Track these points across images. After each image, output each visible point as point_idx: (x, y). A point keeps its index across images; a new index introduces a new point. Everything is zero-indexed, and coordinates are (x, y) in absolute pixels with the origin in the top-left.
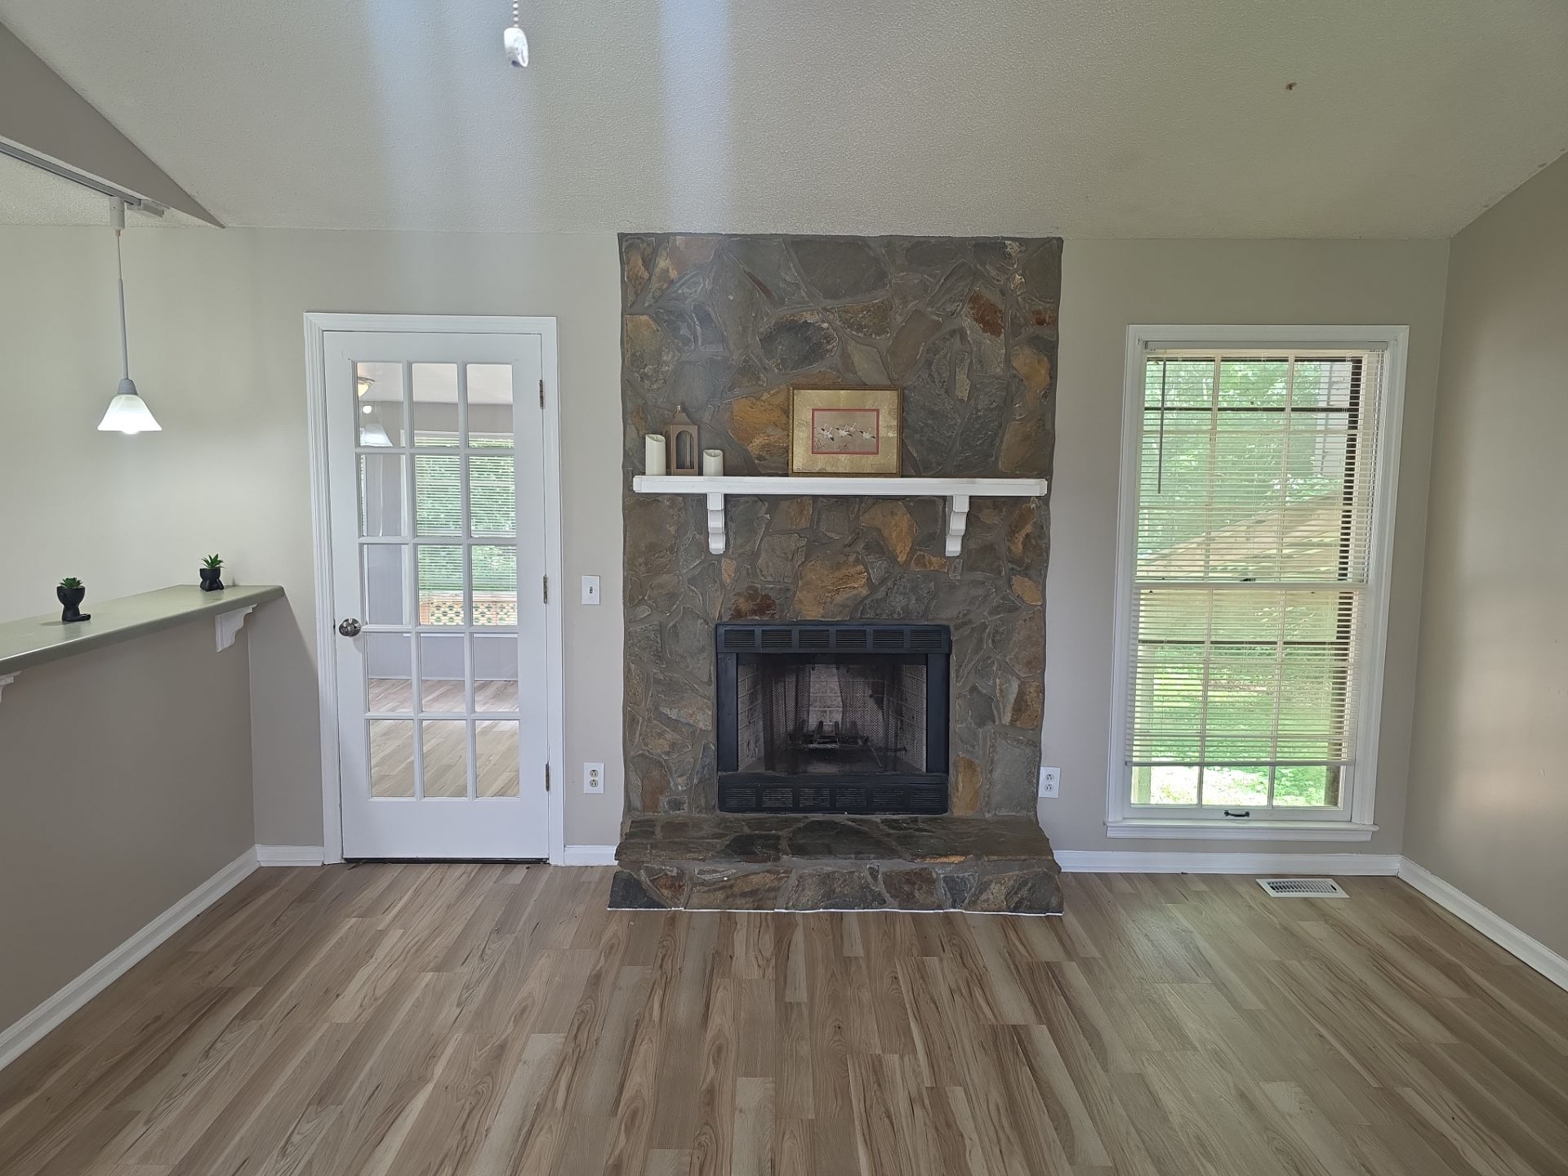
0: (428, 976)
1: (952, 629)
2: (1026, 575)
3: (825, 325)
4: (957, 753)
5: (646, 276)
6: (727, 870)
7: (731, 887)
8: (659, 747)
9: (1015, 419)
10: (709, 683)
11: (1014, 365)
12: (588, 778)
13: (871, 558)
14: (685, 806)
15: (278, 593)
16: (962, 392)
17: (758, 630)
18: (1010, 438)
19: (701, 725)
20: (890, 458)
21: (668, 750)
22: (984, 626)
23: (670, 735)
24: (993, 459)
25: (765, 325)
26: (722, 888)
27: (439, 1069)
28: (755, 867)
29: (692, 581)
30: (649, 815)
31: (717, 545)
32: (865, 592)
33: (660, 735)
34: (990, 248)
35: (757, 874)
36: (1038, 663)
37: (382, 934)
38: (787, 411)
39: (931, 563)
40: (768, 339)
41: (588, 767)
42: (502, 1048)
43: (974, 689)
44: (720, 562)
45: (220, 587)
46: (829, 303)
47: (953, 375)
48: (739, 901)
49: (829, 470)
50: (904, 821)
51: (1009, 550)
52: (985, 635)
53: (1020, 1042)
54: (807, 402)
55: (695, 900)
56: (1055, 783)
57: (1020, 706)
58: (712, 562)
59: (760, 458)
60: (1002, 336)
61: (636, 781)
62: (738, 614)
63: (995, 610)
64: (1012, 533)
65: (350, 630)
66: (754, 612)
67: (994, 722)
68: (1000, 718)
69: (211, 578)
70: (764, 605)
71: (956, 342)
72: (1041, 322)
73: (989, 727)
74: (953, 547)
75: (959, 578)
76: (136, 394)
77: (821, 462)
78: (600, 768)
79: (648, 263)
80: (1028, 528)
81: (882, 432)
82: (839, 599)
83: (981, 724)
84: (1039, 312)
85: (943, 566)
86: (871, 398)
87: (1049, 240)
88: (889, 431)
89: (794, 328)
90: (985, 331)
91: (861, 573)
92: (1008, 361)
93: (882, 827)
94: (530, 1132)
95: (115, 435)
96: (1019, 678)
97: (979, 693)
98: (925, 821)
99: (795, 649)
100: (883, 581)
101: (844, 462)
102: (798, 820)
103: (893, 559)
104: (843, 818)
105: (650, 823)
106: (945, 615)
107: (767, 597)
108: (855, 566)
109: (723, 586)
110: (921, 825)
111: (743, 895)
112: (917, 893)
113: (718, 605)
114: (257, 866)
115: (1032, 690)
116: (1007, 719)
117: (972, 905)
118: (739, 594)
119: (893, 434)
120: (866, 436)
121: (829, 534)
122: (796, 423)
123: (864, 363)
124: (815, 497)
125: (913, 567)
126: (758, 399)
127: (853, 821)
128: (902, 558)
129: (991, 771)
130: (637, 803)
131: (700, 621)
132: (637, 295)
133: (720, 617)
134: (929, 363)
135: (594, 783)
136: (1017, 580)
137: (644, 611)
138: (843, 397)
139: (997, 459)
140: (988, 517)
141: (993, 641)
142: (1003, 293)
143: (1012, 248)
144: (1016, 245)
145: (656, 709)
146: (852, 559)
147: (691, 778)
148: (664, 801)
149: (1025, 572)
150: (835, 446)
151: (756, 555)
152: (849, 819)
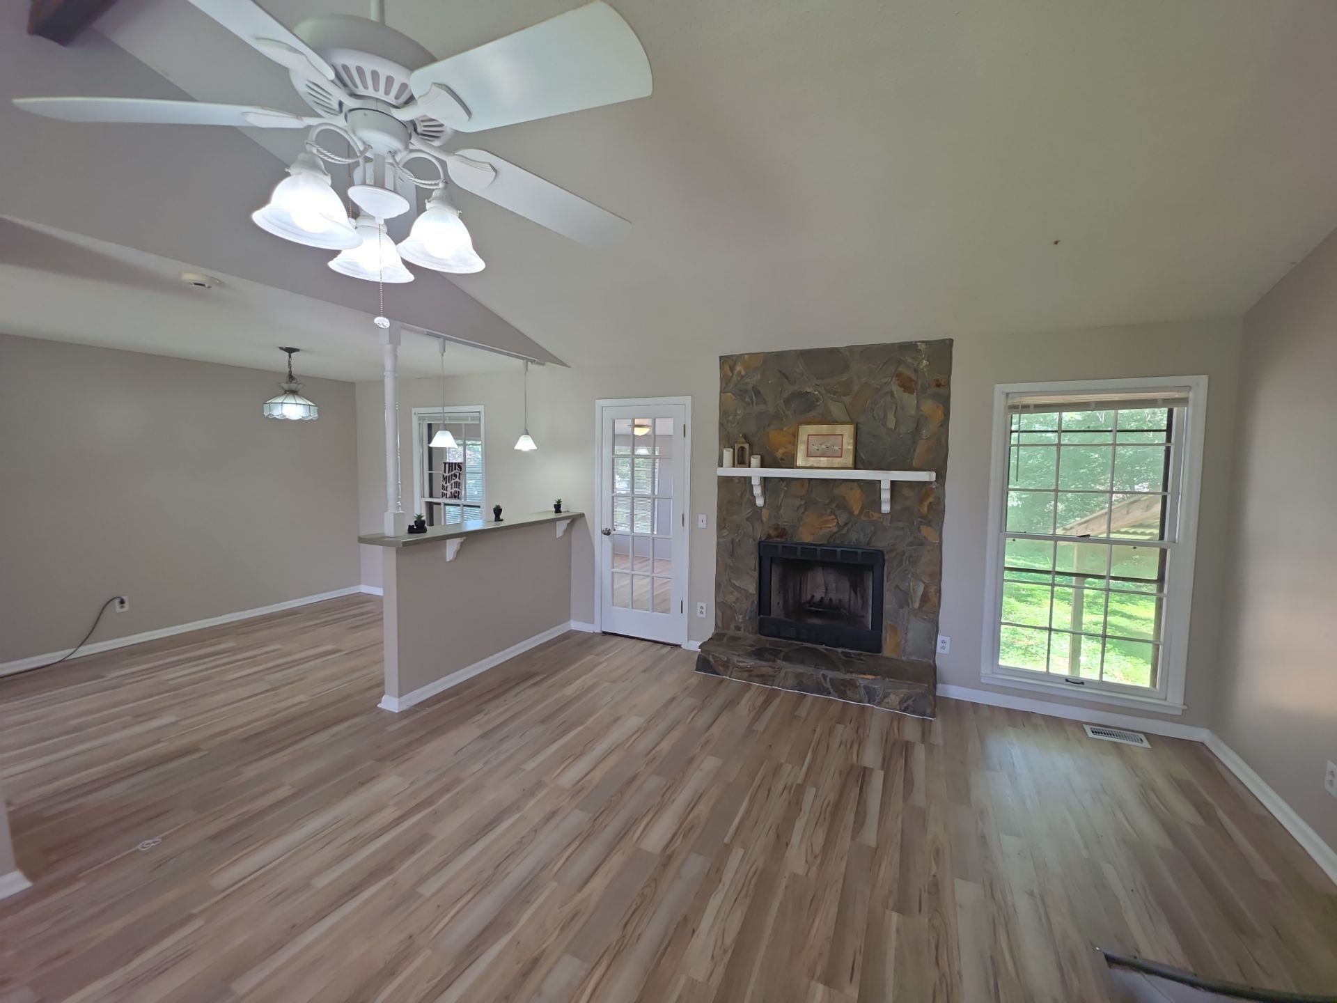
0: (607, 684)
1: (885, 552)
2: (930, 526)
3: (816, 393)
4: (887, 622)
5: (731, 374)
6: (750, 663)
7: (752, 671)
8: (731, 599)
9: (922, 439)
10: (755, 570)
11: (922, 409)
12: (699, 610)
13: (838, 512)
14: (742, 629)
15: (582, 515)
16: (891, 423)
17: (780, 546)
18: (920, 448)
19: (751, 591)
20: (849, 460)
21: (734, 600)
22: (903, 553)
23: (736, 594)
24: (909, 460)
25: (786, 394)
26: (747, 671)
27: (590, 720)
28: (763, 663)
29: (747, 519)
30: (725, 631)
31: (760, 502)
32: (836, 529)
33: (732, 593)
34: (908, 348)
35: (765, 667)
36: (937, 576)
37: (600, 663)
38: (795, 436)
39: (873, 516)
40: (787, 401)
41: (700, 604)
42: (618, 718)
43: (897, 587)
44: (761, 510)
45: (560, 512)
46: (819, 382)
47: (885, 415)
48: (756, 679)
49: (815, 465)
50: (854, 654)
51: (919, 510)
52: (904, 558)
53: (864, 775)
54: (806, 431)
55: (734, 674)
56: (947, 646)
57: (925, 598)
58: (757, 511)
59: (782, 459)
60: (915, 394)
61: (720, 614)
62: (769, 536)
63: (911, 544)
64: (922, 501)
65: (608, 533)
66: (777, 537)
67: (909, 606)
68: (912, 605)
69: (558, 508)
70: (782, 533)
71: (888, 398)
72: (938, 385)
73: (906, 609)
74: (886, 508)
75: (889, 525)
76: (528, 434)
77: (812, 461)
78: (704, 605)
79: (732, 369)
80: (931, 499)
81: (844, 447)
82: (821, 532)
83: (901, 607)
84: (938, 380)
85: (880, 518)
86: (839, 429)
87: (944, 340)
88: (848, 445)
89: (802, 395)
90: (905, 391)
91: (833, 519)
92: (918, 407)
93: (840, 655)
94: (609, 754)
95: (519, 451)
96: (924, 583)
97: (900, 589)
98: (866, 656)
99: (799, 557)
100: (846, 524)
101: (823, 461)
102: (796, 645)
103: (851, 513)
104: (821, 648)
105: (724, 635)
106: (881, 543)
107: (784, 529)
108: (830, 515)
109: (762, 522)
110: (862, 657)
111: (757, 676)
112: (848, 692)
113: (759, 533)
114: (570, 629)
115: (932, 590)
116: (916, 605)
117: (879, 704)
118: (770, 527)
119: (851, 447)
120: (836, 448)
121: (818, 499)
122: (799, 441)
123: (836, 409)
124: (810, 480)
125: (863, 518)
126: (782, 430)
127: (826, 650)
128: (856, 513)
129: (906, 634)
130: (720, 625)
131: (751, 539)
132: (727, 384)
133: (760, 538)
134: (873, 410)
135: (702, 613)
136: (923, 528)
137: (725, 533)
138: (824, 428)
139: (911, 460)
140: (907, 492)
141: (909, 562)
142: (915, 371)
143: (922, 347)
144: (924, 345)
145: (730, 580)
146: (829, 511)
147: (745, 616)
148: (732, 626)
149: (929, 524)
150: (819, 453)
151: (779, 508)
152: (824, 649)
